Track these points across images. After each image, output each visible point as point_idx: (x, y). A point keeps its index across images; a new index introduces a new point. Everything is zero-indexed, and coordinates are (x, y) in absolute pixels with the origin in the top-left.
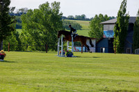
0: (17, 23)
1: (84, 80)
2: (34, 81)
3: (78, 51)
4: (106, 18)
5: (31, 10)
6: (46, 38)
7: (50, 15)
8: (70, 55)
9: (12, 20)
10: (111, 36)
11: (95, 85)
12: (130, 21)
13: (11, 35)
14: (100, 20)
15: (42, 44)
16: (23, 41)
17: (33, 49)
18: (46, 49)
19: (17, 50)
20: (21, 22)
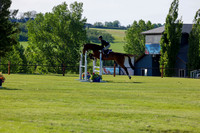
0: (21, 33)
1: (117, 115)
2: (46, 117)
3: (109, 73)
4: (149, 26)
5: (41, 15)
6: (62, 55)
7: (69, 22)
8: (97, 79)
9: (14, 29)
10: (156, 52)
11: (133, 122)
12: (183, 30)
13: (12, 50)
14: (141, 29)
15: (57, 63)
16: (29, 59)
17: (44, 71)
18: (62, 71)
19: (21, 73)
20: (26, 32)
